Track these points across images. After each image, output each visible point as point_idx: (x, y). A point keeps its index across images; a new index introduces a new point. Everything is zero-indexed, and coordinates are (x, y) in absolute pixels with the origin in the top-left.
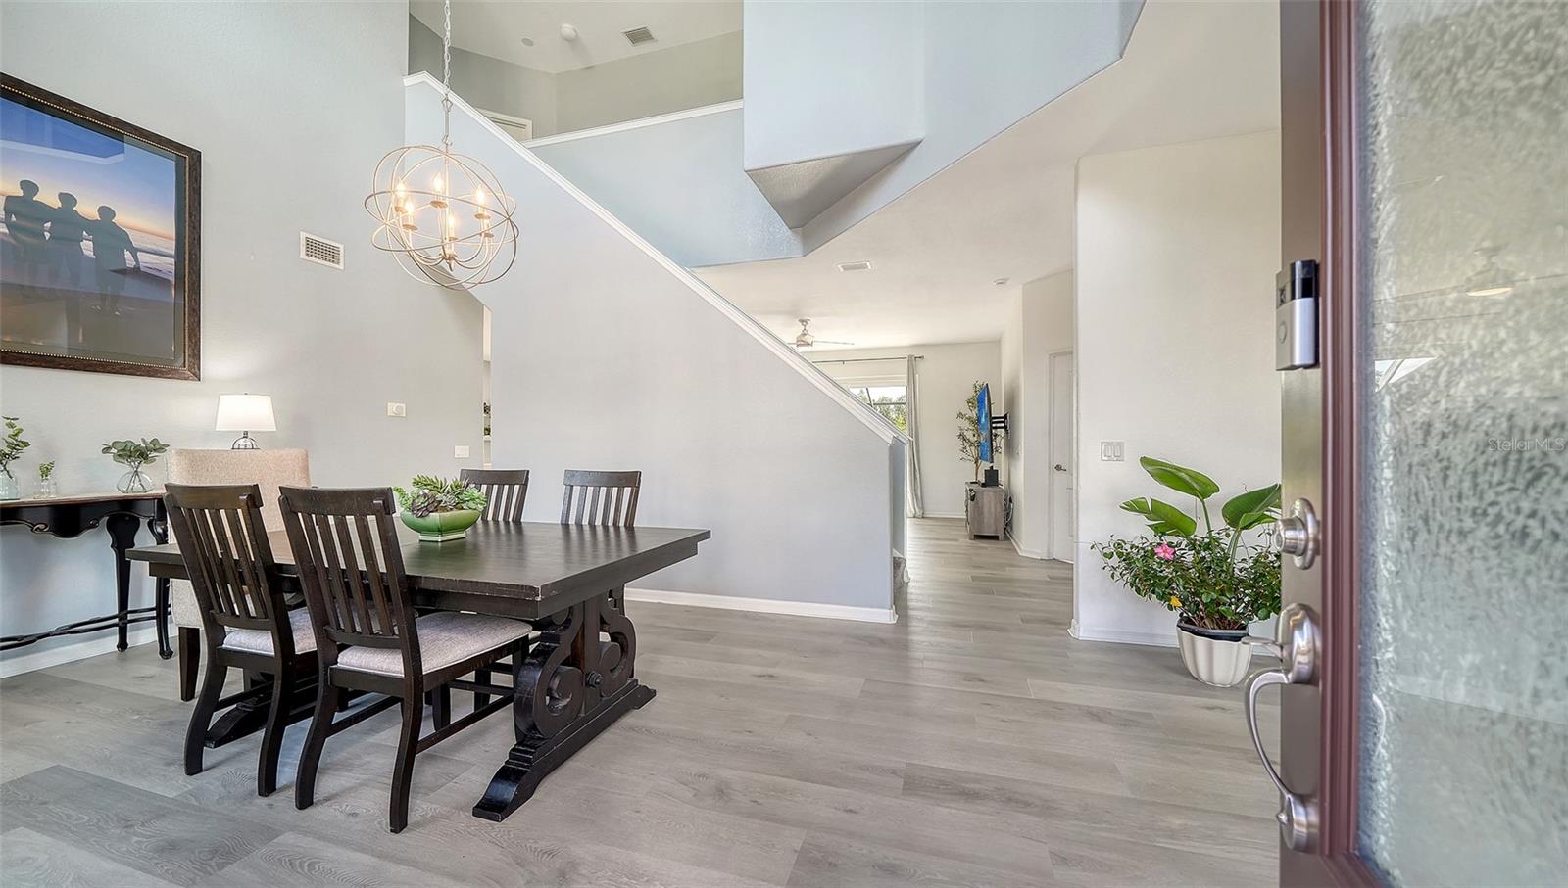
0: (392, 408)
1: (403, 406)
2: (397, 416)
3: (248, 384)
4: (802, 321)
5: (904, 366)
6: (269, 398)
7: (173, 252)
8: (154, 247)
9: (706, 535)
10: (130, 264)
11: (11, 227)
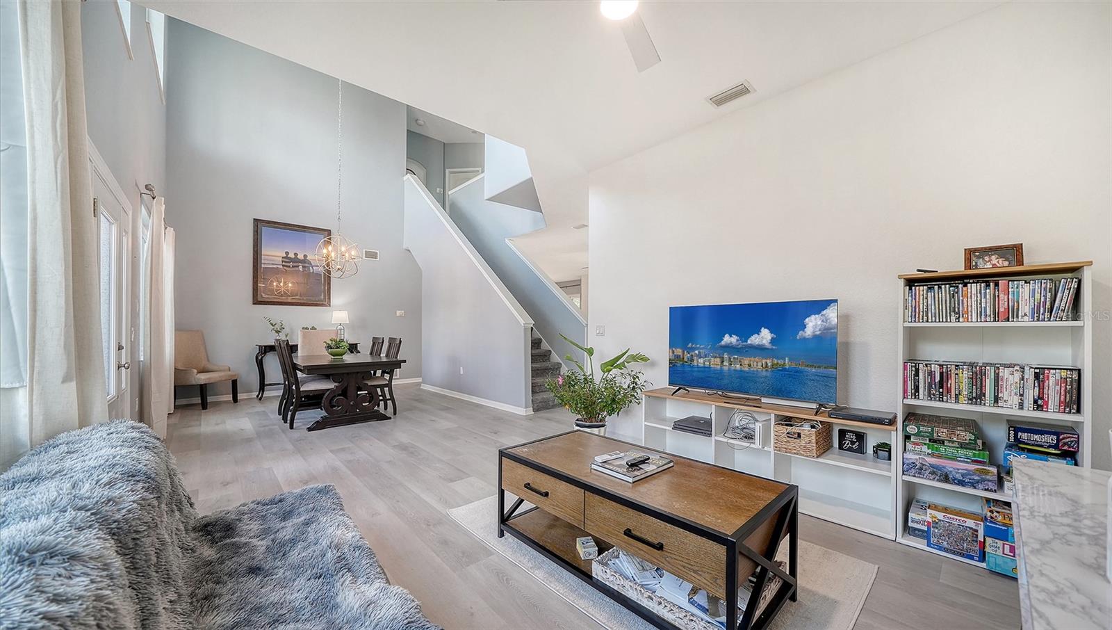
2: (401, 316)
3: (340, 308)
6: (347, 312)
9: (405, 361)
10: (311, 271)
11: (283, 266)
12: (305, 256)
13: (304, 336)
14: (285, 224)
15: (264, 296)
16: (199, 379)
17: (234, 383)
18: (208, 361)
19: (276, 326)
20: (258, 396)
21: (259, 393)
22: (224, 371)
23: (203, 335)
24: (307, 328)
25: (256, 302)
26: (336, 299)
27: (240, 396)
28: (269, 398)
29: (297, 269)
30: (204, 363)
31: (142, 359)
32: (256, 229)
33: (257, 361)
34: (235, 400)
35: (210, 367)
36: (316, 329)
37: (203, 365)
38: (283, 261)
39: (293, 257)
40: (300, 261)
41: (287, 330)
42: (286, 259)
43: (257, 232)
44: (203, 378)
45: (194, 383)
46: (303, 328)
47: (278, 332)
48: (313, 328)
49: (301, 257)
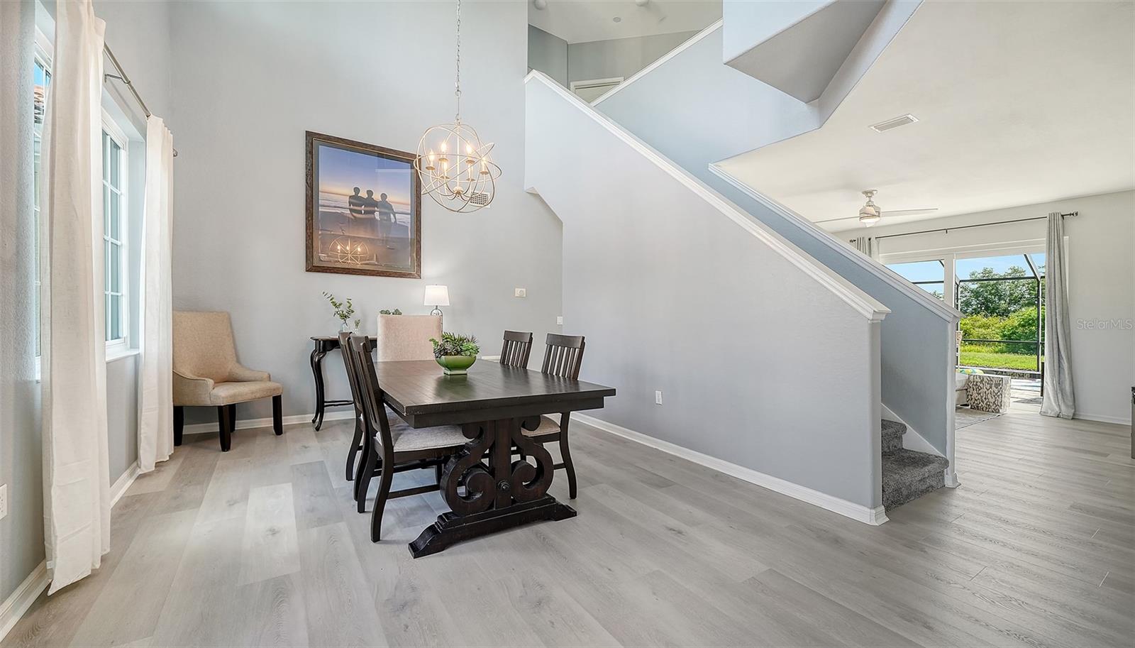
0: (518, 291)
1: (524, 290)
2: (521, 297)
3: (439, 280)
4: (866, 193)
5: (1043, 228)
6: (446, 287)
7: (410, 212)
8: (401, 210)
9: (612, 392)
10: (393, 220)
11: (351, 210)
12: (384, 196)
13: (388, 326)
14: (352, 143)
15: (322, 257)
16: (217, 397)
17: (277, 401)
18: (238, 361)
19: (341, 308)
20: (314, 421)
21: (316, 417)
22: (261, 380)
23: (229, 319)
24: (387, 312)
25: (313, 267)
26: (430, 267)
27: (287, 421)
28: (332, 425)
29: (372, 216)
30: (232, 367)
31: (38, 377)
32: (309, 149)
33: (312, 366)
34: (278, 429)
35: (240, 372)
36: (400, 314)
37: (228, 370)
38: (350, 203)
39: (366, 196)
40: (375, 204)
41: (357, 315)
42: (355, 200)
43: (311, 153)
44: (223, 395)
45: (208, 403)
46: (382, 312)
47: (344, 317)
48: (397, 312)
49: (377, 197)
